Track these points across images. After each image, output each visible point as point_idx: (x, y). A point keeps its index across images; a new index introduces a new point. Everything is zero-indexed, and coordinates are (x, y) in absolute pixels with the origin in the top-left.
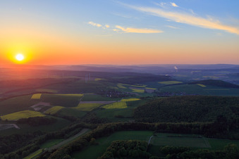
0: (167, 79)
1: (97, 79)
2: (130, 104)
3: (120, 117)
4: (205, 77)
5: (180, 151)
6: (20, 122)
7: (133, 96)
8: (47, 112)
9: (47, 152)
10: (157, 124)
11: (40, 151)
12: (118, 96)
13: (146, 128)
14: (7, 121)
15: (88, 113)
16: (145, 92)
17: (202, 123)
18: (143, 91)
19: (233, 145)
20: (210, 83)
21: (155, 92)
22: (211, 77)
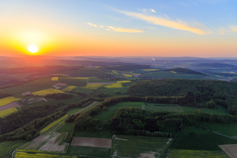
0: (148, 67)
1: (97, 67)
2: (124, 85)
3: (119, 93)
4: (175, 67)
5: (165, 114)
6: (47, 97)
7: (125, 79)
8: (65, 90)
9: (73, 116)
10: (146, 98)
11: (66, 116)
12: (114, 79)
13: (140, 100)
14: (37, 96)
15: (95, 91)
16: (133, 77)
17: (177, 97)
18: (131, 76)
19: (199, 110)
20: (179, 70)
21: (140, 76)
22: (179, 66)
